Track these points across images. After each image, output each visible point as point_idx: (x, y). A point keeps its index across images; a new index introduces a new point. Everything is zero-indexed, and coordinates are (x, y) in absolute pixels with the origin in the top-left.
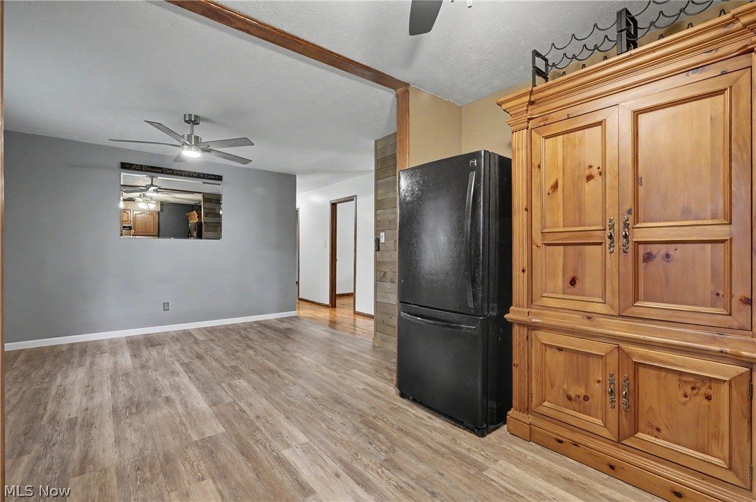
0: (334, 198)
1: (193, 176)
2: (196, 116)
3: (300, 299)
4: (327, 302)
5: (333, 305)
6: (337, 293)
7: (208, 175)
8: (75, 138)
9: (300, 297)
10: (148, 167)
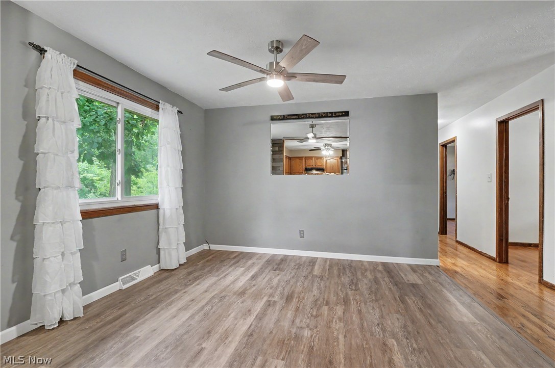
0: (502, 114)
1: (322, 117)
2: (278, 42)
3: (457, 242)
4: (493, 252)
5: (502, 257)
6: (510, 241)
7: (335, 113)
8: (243, 104)
9: (458, 239)
10: (288, 115)
